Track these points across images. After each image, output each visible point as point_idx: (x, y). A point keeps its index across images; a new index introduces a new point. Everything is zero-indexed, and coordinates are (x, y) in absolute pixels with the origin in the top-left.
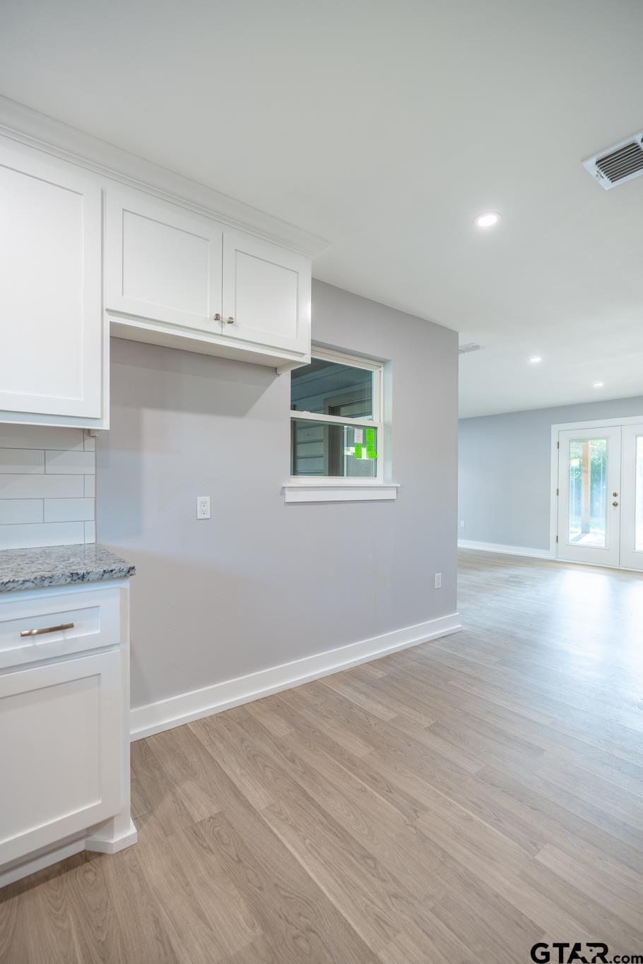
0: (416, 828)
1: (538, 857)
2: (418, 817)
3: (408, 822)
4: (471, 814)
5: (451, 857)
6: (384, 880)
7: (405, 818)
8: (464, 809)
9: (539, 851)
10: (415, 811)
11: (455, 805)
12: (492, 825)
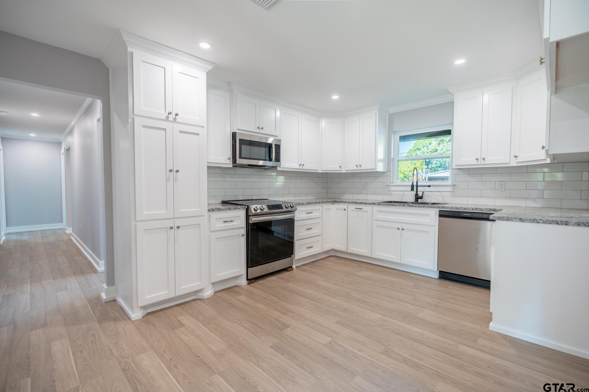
0: (383, 345)
1: (330, 339)
2: (384, 349)
3: (388, 346)
4: (358, 353)
5: (366, 337)
6: (388, 329)
7: (390, 348)
8: (362, 355)
9: (329, 341)
10: (386, 352)
11: (367, 356)
12: (349, 349)
